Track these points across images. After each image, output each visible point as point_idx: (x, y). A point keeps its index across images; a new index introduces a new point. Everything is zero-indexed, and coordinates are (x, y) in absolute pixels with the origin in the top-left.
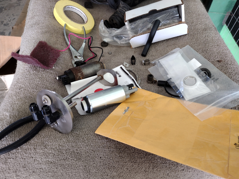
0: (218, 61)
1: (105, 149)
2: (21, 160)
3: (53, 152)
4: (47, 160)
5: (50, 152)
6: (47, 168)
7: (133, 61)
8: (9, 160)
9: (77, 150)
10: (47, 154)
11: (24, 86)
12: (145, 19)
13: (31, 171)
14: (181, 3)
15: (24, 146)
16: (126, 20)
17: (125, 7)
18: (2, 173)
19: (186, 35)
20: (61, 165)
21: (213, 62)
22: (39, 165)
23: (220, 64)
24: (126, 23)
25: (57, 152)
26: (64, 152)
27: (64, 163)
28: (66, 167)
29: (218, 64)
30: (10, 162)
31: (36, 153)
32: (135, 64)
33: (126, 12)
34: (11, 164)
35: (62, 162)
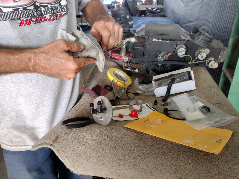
0: (217, 103)
1: (129, 137)
2: (77, 135)
3: (97, 134)
4: (92, 138)
5: (95, 133)
6: (91, 143)
7: (156, 103)
8: (70, 134)
9: (111, 135)
10: (93, 134)
11: (84, 104)
12: (165, 80)
13: (81, 143)
14: (191, 70)
15: (80, 129)
16: (153, 79)
17: (153, 74)
18: (64, 141)
19: (195, 90)
20: (100, 142)
21: (212, 104)
22: (87, 140)
23: (218, 104)
24: (153, 82)
25: (99, 134)
26: (103, 135)
27: (102, 141)
28: (103, 144)
29: (216, 105)
30: (70, 136)
31: (87, 133)
32: (157, 105)
33: (154, 77)
34: (71, 137)
35: (101, 141)
